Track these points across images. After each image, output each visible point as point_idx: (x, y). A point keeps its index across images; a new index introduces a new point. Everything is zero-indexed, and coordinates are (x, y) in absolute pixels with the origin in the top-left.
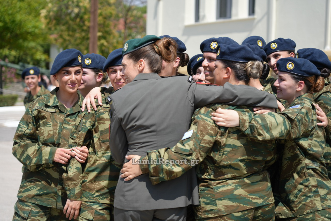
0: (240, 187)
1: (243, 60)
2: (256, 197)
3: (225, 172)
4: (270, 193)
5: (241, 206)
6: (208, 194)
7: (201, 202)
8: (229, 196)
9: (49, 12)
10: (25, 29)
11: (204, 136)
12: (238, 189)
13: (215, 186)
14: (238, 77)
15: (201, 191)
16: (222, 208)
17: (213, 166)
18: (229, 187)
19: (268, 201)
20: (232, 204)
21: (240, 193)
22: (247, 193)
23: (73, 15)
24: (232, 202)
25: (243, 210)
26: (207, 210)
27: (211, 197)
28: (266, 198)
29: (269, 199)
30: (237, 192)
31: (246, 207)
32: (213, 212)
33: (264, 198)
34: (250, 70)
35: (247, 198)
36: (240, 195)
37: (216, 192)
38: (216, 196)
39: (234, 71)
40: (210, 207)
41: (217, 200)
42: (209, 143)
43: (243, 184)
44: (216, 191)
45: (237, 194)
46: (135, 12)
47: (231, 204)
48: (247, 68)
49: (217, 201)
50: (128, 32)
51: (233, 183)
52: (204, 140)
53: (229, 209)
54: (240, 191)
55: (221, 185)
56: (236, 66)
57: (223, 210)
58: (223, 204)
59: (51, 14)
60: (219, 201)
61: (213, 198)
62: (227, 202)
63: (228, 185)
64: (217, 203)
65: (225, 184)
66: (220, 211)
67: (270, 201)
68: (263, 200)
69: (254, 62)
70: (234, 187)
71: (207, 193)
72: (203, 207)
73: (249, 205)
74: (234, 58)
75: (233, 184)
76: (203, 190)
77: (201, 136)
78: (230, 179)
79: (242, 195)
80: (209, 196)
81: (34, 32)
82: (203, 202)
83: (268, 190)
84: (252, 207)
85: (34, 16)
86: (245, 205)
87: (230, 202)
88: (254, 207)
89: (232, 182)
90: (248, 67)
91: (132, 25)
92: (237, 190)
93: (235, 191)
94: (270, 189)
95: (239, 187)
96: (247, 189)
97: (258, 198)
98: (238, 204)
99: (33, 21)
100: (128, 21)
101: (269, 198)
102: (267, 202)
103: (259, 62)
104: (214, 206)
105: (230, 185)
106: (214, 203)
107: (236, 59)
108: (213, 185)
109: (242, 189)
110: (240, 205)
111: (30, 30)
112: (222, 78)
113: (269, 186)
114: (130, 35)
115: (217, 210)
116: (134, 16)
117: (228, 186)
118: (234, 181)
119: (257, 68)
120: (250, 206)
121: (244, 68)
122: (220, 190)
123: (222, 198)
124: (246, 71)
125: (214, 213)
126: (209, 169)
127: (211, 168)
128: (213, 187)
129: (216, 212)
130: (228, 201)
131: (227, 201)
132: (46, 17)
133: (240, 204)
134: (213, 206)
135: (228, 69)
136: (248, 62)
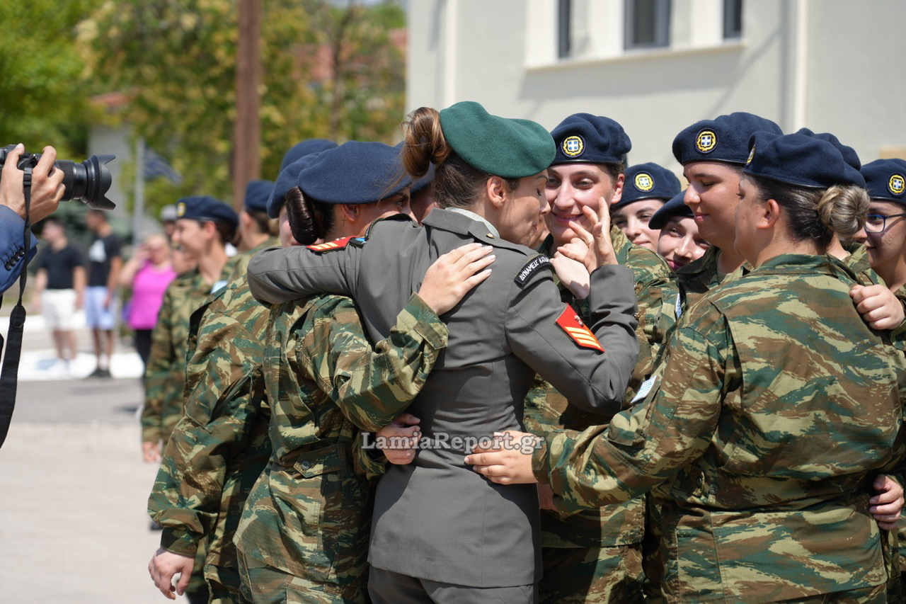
0: (789, 534)
1: (812, 181)
2: (832, 565)
3: (747, 487)
4: (873, 555)
5: (789, 586)
6: (700, 548)
7: (679, 567)
8: (757, 556)
9: (103, 27)
10: (15, 78)
11: (681, 393)
12: (782, 538)
13: (718, 525)
14: (798, 230)
15: (680, 539)
16: (736, 588)
17: (715, 469)
18: (759, 533)
19: (866, 579)
20: (763, 578)
21: (787, 551)
22: (807, 551)
23: (177, 37)
24: (763, 574)
25: (792, 598)
26: (693, 592)
27: (707, 556)
28: (861, 569)
29: (870, 573)
30: (778, 547)
31: (802, 589)
32: (709, 597)
33: (856, 569)
34: (832, 212)
35: (807, 566)
36: (787, 555)
37: (721, 542)
38: (720, 555)
39: (787, 210)
40: (703, 583)
41: (722, 564)
42: (702, 409)
43: (796, 525)
44: (720, 539)
45: (779, 552)
46: (364, 29)
47: (760, 580)
48: (822, 206)
49: (721, 568)
50: (342, 88)
51: (770, 520)
52: (684, 403)
53: (753, 592)
54: (788, 546)
55: (735, 525)
56: (793, 197)
57: (737, 593)
58: (737, 578)
59: (114, 32)
60: (726, 569)
61: (711, 558)
62: (751, 573)
63: (754, 526)
64: (722, 573)
65: (748, 521)
66: (728, 596)
67: (873, 579)
68: (852, 576)
69: (844, 189)
70: (771, 532)
71: (697, 544)
72: (684, 583)
73: (810, 586)
74: (789, 175)
75: (769, 523)
76: (685, 536)
77: (673, 394)
78: (763, 509)
79: (792, 555)
80: (701, 553)
81: (43, 87)
82: (684, 568)
83: (869, 549)
84: (820, 593)
85: (42, 38)
86: (798, 583)
87: (758, 573)
88: (825, 592)
89: (766, 518)
90: (826, 204)
91: (357, 66)
92: (779, 542)
93: (774, 545)
94: (874, 544)
95: (785, 533)
96: (810, 541)
97: (837, 569)
98: (780, 581)
99: (39, 55)
100: (344, 55)
101: (871, 569)
102: (862, 581)
103: (858, 189)
104: (714, 582)
105: (761, 527)
106: (713, 574)
107: (792, 179)
108: (714, 523)
109: (793, 539)
110: (786, 583)
111: (32, 83)
112: (755, 229)
113: (872, 536)
114: (349, 97)
115: (720, 593)
116: (364, 40)
117: (754, 529)
118: (773, 515)
119: (850, 207)
120: (814, 588)
121: (815, 205)
122: (732, 538)
123: (736, 562)
124: (819, 213)
125: (713, 600)
126: (703, 478)
127: (709, 473)
128: (715, 528)
129: (719, 599)
130: (753, 570)
131: (749, 568)
132: (96, 44)
133: (786, 581)
134: (710, 580)
135: (771, 206)
136: (826, 189)
